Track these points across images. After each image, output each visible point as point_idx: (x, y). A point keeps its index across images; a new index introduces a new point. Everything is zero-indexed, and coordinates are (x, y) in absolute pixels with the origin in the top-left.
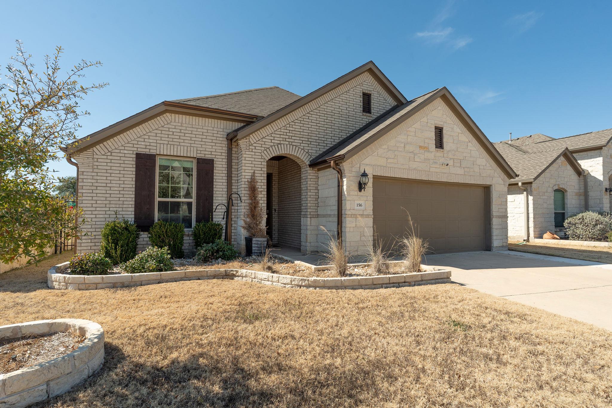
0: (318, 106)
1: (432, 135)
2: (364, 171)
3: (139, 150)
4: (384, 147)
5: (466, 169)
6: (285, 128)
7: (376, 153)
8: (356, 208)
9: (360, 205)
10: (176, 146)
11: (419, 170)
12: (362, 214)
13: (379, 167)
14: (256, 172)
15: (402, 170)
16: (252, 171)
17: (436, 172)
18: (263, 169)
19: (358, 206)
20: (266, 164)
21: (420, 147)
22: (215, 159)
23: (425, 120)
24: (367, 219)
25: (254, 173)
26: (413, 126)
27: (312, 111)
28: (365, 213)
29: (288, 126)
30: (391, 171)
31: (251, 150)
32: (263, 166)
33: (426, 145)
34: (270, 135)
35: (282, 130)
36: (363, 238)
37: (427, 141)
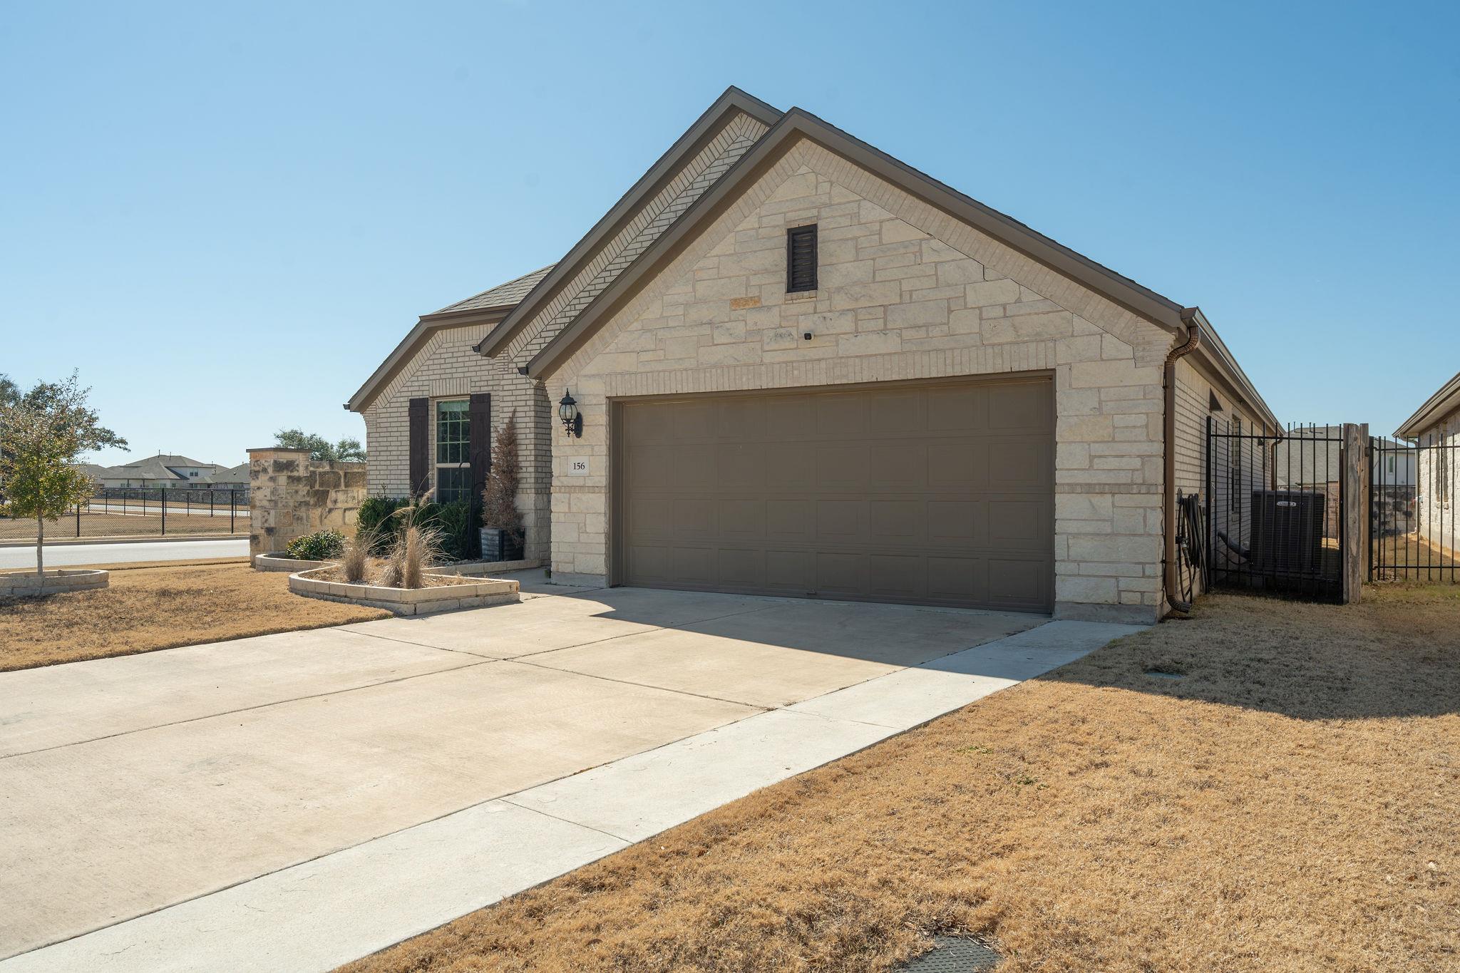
0: (622, 249)
1: (778, 257)
2: (568, 392)
3: (414, 394)
4: (636, 325)
5: (907, 334)
6: (563, 314)
7: (613, 346)
8: (572, 471)
9: (581, 466)
10: (447, 380)
11: (728, 367)
12: (582, 484)
13: (619, 377)
14: (518, 409)
15: (678, 374)
16: (512, 409)
17: (786, 363)
18: (528, 403)
19: (577, 467)
20: (532, 392)
21: (736, 303)
22: (492, 393)
23: (751, 222)
24: (591, 495)
25: (515, 412)
26: (714, 252)
27: (610, 264)
28: (589, 483)
29: (568, 308)
30: (650, 381)
31: (510, 371)
32: (528, 397)
33: (754, 292)
34: (539, 336)
35: (558, 321)
36: (584, 538)
37: (755, 281)
